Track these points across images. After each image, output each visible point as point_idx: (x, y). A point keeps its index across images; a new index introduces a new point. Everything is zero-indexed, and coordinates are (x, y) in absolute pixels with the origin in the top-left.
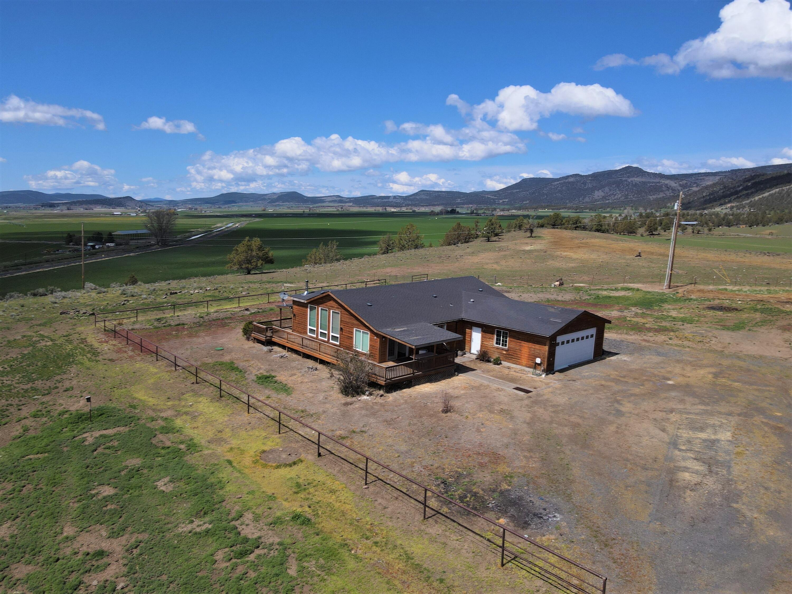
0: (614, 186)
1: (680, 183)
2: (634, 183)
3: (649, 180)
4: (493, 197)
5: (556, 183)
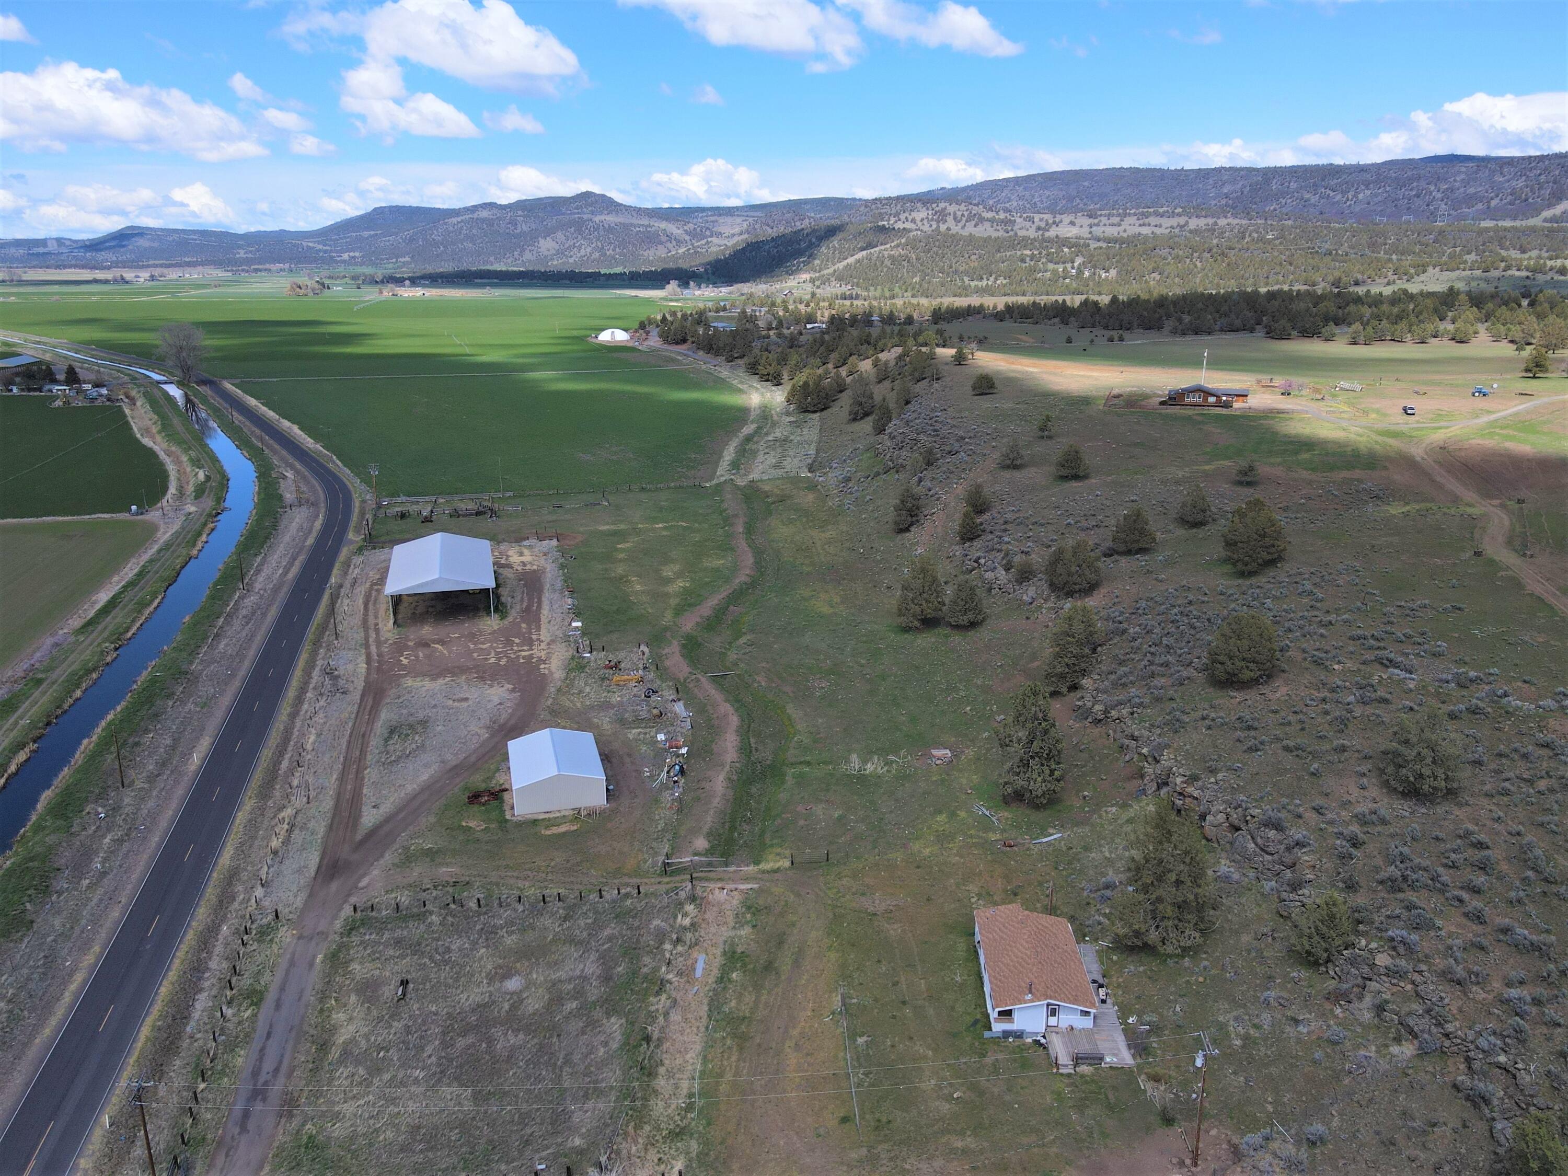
2: (607, 226)
4: (320, 247)
5: (454, 220)
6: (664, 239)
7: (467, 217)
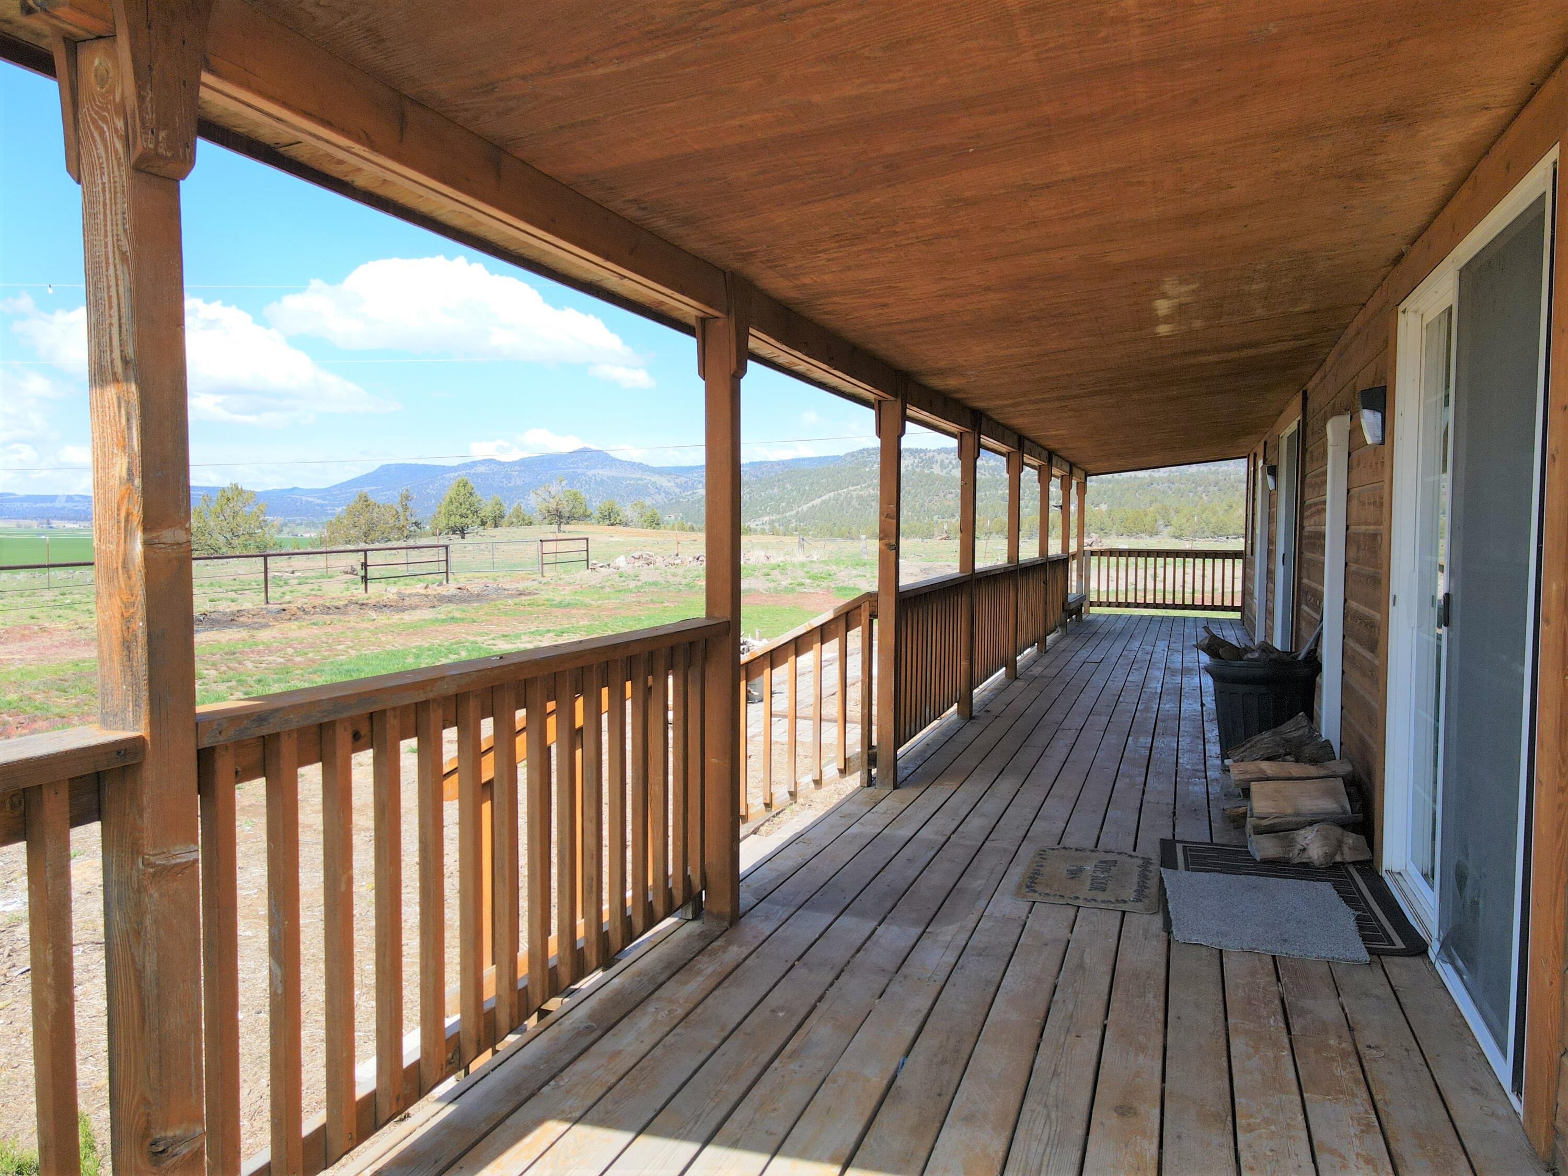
2: (598, 479)
3: (624, 475)
4: (323, 502)
5: (452, 475)
6: (652, 491)
7: (464, 472)
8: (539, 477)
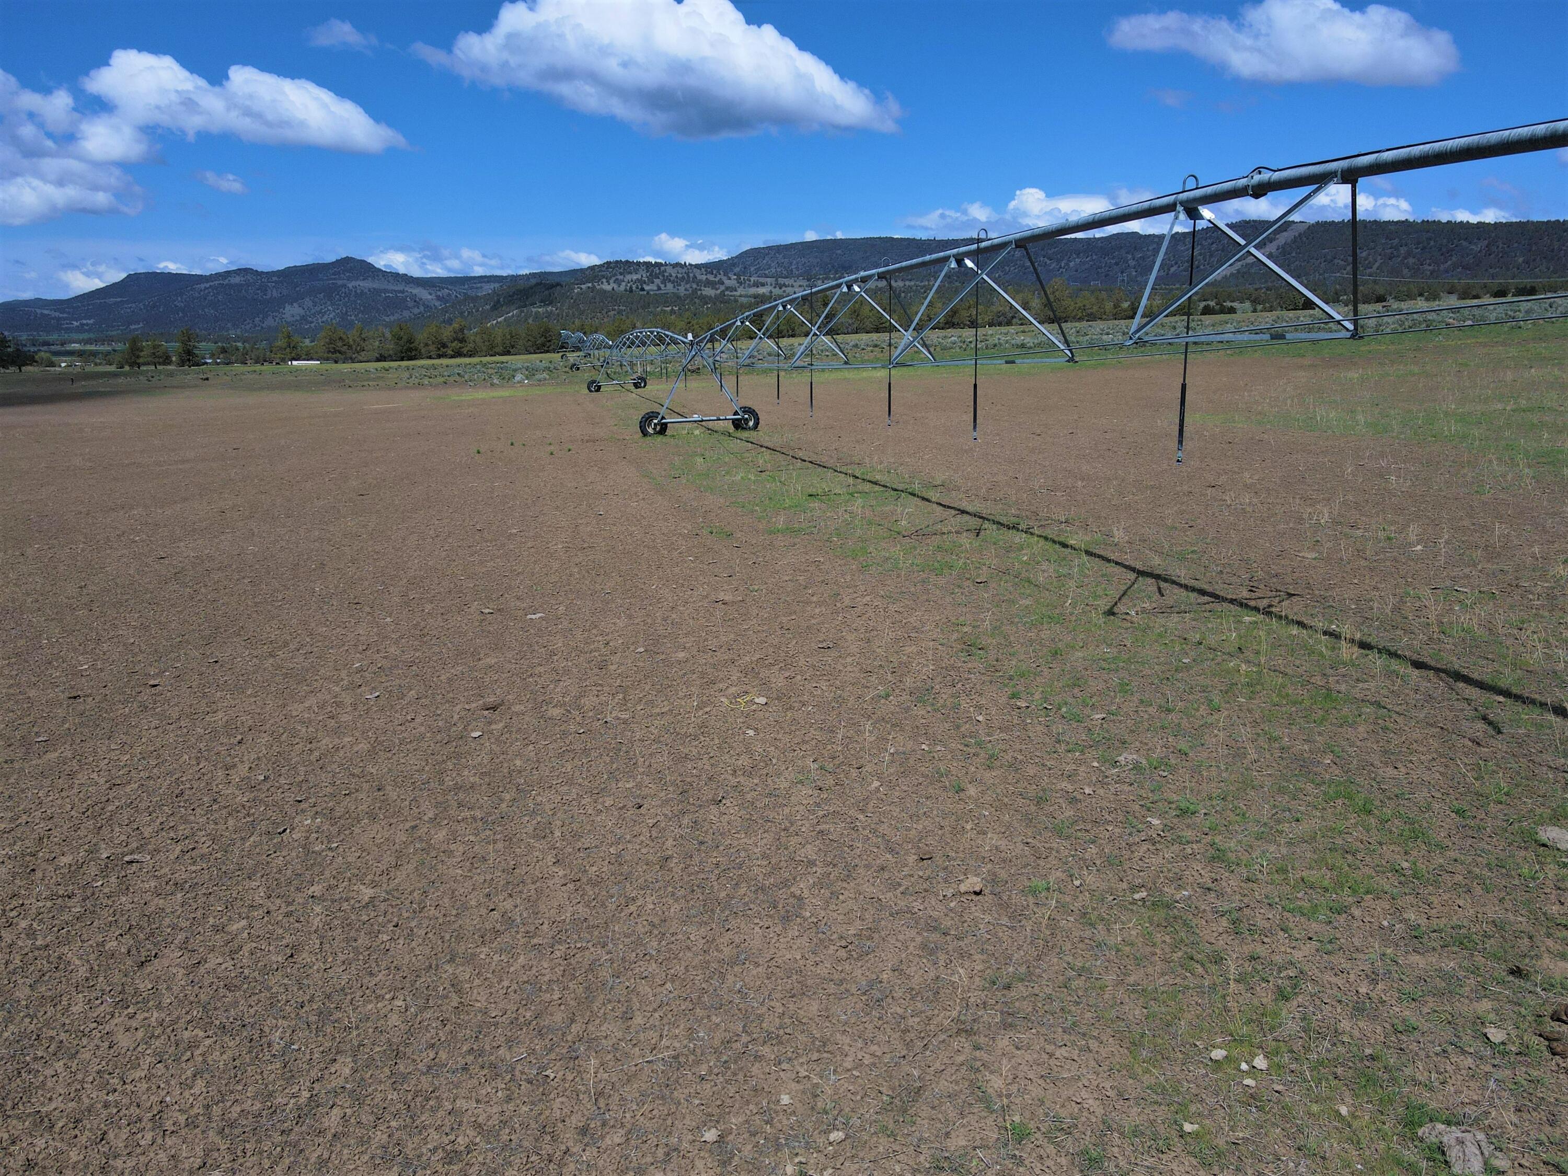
0: (322, 295)
1: (439, 293)
3: (387, 287)
5: (203, 286)
6: (410, 304)
7: (218, 283)
8: (298, 289)
